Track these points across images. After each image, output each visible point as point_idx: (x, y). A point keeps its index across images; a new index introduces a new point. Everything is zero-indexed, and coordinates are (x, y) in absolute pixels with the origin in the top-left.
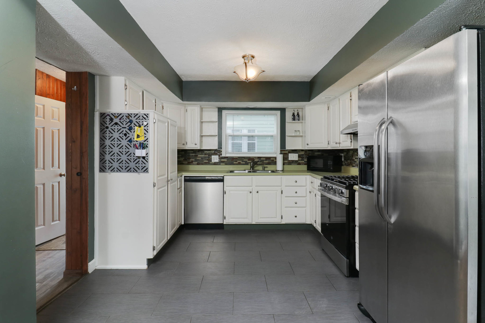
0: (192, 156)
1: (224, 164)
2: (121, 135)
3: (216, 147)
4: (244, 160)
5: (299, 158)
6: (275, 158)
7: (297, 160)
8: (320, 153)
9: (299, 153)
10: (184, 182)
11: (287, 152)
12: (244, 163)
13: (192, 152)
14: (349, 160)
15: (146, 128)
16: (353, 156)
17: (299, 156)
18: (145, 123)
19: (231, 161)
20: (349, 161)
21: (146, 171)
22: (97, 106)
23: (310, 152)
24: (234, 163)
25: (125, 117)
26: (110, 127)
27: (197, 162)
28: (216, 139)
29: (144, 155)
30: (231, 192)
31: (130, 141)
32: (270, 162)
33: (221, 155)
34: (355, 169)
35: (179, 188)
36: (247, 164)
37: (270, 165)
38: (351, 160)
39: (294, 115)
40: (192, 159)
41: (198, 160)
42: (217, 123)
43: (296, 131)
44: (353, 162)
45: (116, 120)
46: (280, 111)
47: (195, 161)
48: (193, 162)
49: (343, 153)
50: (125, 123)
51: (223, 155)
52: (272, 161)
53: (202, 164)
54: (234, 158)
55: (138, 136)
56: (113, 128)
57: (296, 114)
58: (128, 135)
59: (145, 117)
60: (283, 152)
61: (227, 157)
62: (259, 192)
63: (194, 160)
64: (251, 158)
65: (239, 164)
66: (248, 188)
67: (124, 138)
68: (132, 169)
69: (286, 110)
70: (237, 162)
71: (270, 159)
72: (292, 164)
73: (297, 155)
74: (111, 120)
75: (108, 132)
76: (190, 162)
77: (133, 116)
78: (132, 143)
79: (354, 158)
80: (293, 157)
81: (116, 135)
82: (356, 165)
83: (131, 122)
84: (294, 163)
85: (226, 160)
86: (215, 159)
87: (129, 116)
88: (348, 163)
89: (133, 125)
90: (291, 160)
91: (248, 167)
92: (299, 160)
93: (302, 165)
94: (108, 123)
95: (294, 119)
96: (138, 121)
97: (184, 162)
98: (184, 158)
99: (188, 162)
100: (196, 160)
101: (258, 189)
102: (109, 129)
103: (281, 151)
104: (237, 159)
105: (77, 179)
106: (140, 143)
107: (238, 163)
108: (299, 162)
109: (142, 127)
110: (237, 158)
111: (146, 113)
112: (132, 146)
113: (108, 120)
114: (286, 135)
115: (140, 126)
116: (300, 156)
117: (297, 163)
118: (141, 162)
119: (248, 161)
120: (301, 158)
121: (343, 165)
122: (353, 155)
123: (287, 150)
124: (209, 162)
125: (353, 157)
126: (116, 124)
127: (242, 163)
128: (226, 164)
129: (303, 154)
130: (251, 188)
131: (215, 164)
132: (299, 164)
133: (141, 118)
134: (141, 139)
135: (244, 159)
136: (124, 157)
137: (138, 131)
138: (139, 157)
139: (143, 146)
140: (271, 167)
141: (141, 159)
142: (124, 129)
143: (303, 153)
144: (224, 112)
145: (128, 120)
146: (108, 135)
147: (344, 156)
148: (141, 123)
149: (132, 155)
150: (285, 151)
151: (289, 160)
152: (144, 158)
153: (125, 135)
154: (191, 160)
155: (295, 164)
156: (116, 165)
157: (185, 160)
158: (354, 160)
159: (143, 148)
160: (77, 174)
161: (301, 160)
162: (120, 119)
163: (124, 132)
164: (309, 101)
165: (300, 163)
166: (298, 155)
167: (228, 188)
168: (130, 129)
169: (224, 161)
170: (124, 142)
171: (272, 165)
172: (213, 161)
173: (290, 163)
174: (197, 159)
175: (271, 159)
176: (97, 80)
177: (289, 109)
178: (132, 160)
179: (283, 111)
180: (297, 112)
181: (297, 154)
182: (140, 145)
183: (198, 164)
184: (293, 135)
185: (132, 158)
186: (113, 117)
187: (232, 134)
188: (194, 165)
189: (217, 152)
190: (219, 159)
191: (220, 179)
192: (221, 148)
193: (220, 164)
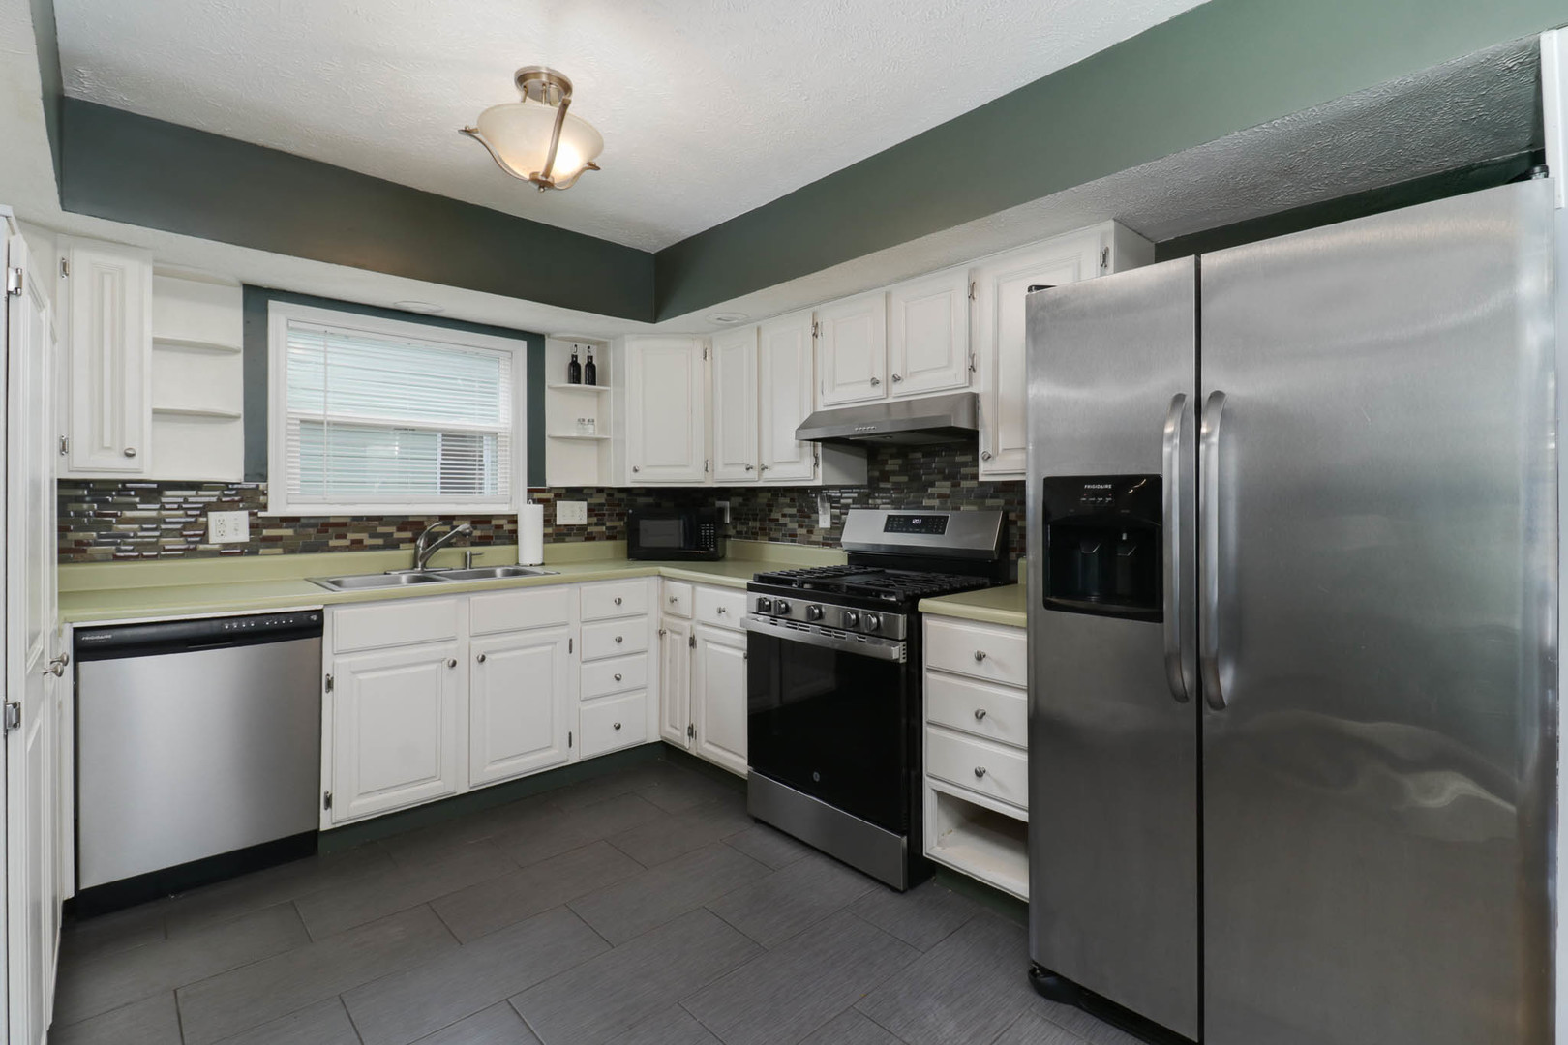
1: (280, 550)
3: (232, 471)
4: (380, 530)
5: (589, 516)
6: (513, 519)
7: (585, 523)
8: (650, 500)
9: (589, 500)
11: (550, 496)
12: (380, 541)
14: (755, 520)
16: (774, 508)
17: (591, 511)
19: (317, 535)
20: (755, 524)
23: (623, 496)
24: (333, 543)
28: (236, 432)
30: (361, 677)
32: (491, 533)
33: (265, 507)
34: (782, 547)
36: (392, 544)
37: (489, 544)
38: (762, 520)
39: (574, 364)
41: (123, 535)
42: (238, 361)
43: (583, 420)
44: (772, 525)
46: (525, 342)
48: (91, 549)
49: (728, 500)
51: (276, 508)
52: (498, 530)
54: (332, 520)
57: (582, 361)
60: (537, 496)
61: (296, 519)
62: (487, 657)
63: (91, 537)
64: (411, 519)
65: (357, 545)
66: (440, 647)
69: (547, 341)
70: (344, 537)
71: (489, 522)
72: (567, 539)
73: (584, 505)
79: (774, 515)
80: (571, 513)
82: (784, 535)
84: (575, 535)
85: (289, 532)
86: (230, 526)
88: (748, 528)
90: (566, 526)
91: (405, 553)
92: (589, 524)
93: (600, 539)
95: (575, 377)
101: (480, 645)
103: (529, 491)
104: (344, 525)
107: (354, 542)
108: (590, 529)
110: (348, 520)
114: (547, 433)
116: (594, 510)
117: (583, 535)
119: (398, 535)
120: (596, 515)
121: (730, 537)
122: (772, 506)
123: (551, 489)
124: (196, 546)
125: (771, 511)
127: (368, 541)
128: (290, 550)
129: (603, 501)
130: (453, 647)
131: (229, 551)
132: (590, 538)
135: (381, 525)
140: (493, 555)
143: (601, 499)
144: (279, 314)
147: (731, 509)
150: (542, 491)
151: (558, 523)
155: (579, 538)
158: (778, 520)
161: (597, 524)
164: (654, 319)
165: (592, 533)
166: (588, 505)
167: (340, 660)
169: (280, 538)
171: (494, 544)
172: (216, 538)
173: (561, 535)
174: (116, 529)
175: (494, 522)
177: (557, 338)
179: (535, 342)
180: (587, 354)
181: (585, 503)
183: (121, 556)
184: (574, 435)
187: (322, 413)
188: (93, 560)
189: (248, 495)
190: (252, 526)
191: (307, 626)
192: (264, 478)
193: (254, 553)
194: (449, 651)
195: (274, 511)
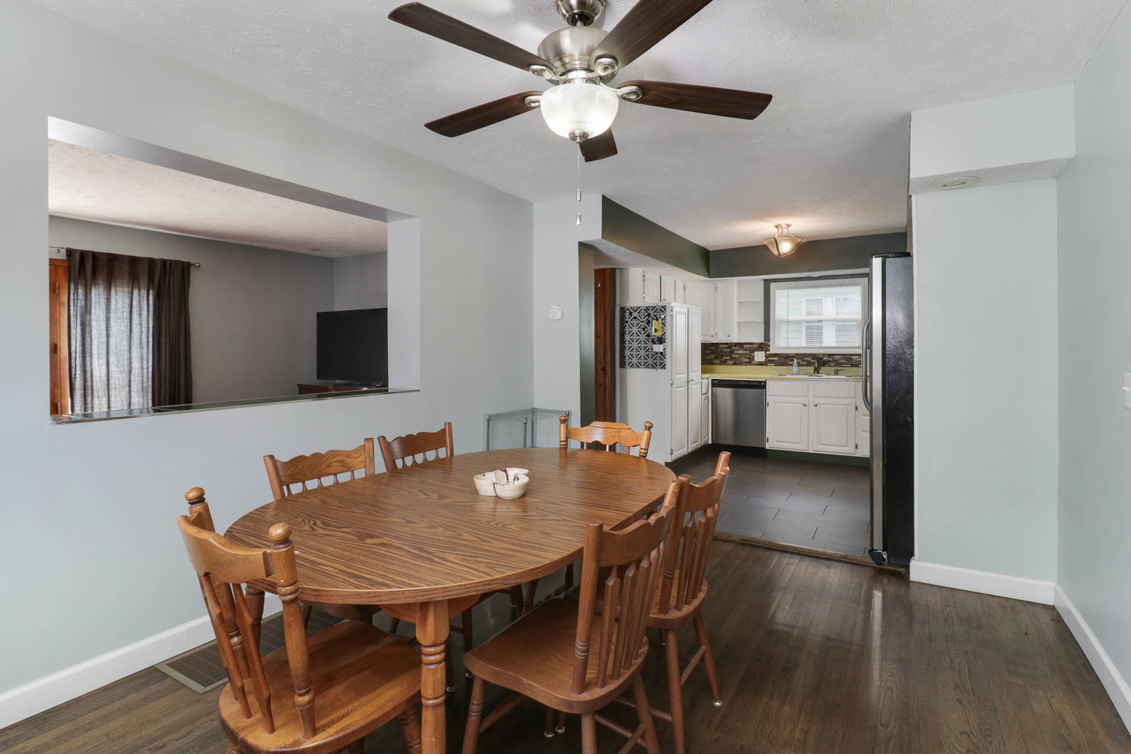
0: (726, 352)
1: (773, 364)
2: (640, 330)
3: (761, 340)
4: (806, 359)
6: (859, 356)
10: (712, 387)
12: (806, 363)
13: (727, 346)
15: (663, 321)
18: (663, 317)
19: (784, 360)
21: (664, 367)
22: (618, 301)
24: (790, 363)
25: (643, 311)
26: (629, 322)
27: (732, 362)
28: (762, 327)
29: (662, 351)
30: (777, 404)
31: (648, 335)
33: (769, 350)
35: (704, 394)
36: (809, 364)
40: (726, 356)
41: (735, 358)
42: (762, 305)
45: (635, 314)
47: (730, 360)
50: (643, 317)
53: (740, 364)
54: (789, 355)
55: (656, 331)
56: (632, 322)
58: (646, 330)
59: (662, 309)
61: (778, 354)
62: (818, 405)
63: (728, 358)
64: (816, 355)
66: (802, 398)
67: (643, 332)
68: (650, 366)
74: (631, 314)
75: (627, 327)
76: (723, 362)
77: (651, 309)
78: (650, 338)
81: (635, 330)
83: (649, 315)
85: (776, 359)
86: (760, 356)
87: (647, 309)
89: (650, 319)
91: (811, 369)
94: (628, 317)
96: (655, 314)
97: (715, 362)
98: (714, 356)
99: (721, 362)
100: (732, 359)
101: (818, 401)
102: (629, 323)
104: (793, 357)
105: (601, 373)
106: (658, 338)
109: (660, 320)
110: (794, 355)
111: (663, 305)
112: (650, 340)
113: (628, 314)
115: (657, 320)
118: (658, 358)
119: (811, 361)
124: (751, 361)
126: (635, 318)
128: (777, 365)
130: (806, 399)
131: (760, 364)
133: (659, 310)
134: (659, 334)
135: (806, 357)
136: (642, 353)
137: (655, 324)
138: (657, 353)
139: (661, 340)
141: (659, 355)
142: (643, 323)
144: (772, 285)
145: (646, 314)
146: (627, 330)
148: (658, 317)
149: (650, 350)
152: (661, 353)
153: (644, 329)
154: (725, 358)
156: (635, 361)
157: (716, 358)
159: (661, 343)
160: (602, 369)
162: (639, 313)
163: (643, 327)
167: (771, 398)
168: (648, 322)
169: (774, 361)
170: (643, 337)
172: (757, 360)
174: (734, 356)
176: (618, 273)
178: (650, 356)
182: (658, 340)
183: (735, 364)
185: (650, 353)
186: (632, 311)
188: (729, 365)
189: (763, 347)
190: (766, 356)
191: (761, 385)
192: (769, 341)
193: (766, 365)
194: (805, 400)
195: (772, 351)
